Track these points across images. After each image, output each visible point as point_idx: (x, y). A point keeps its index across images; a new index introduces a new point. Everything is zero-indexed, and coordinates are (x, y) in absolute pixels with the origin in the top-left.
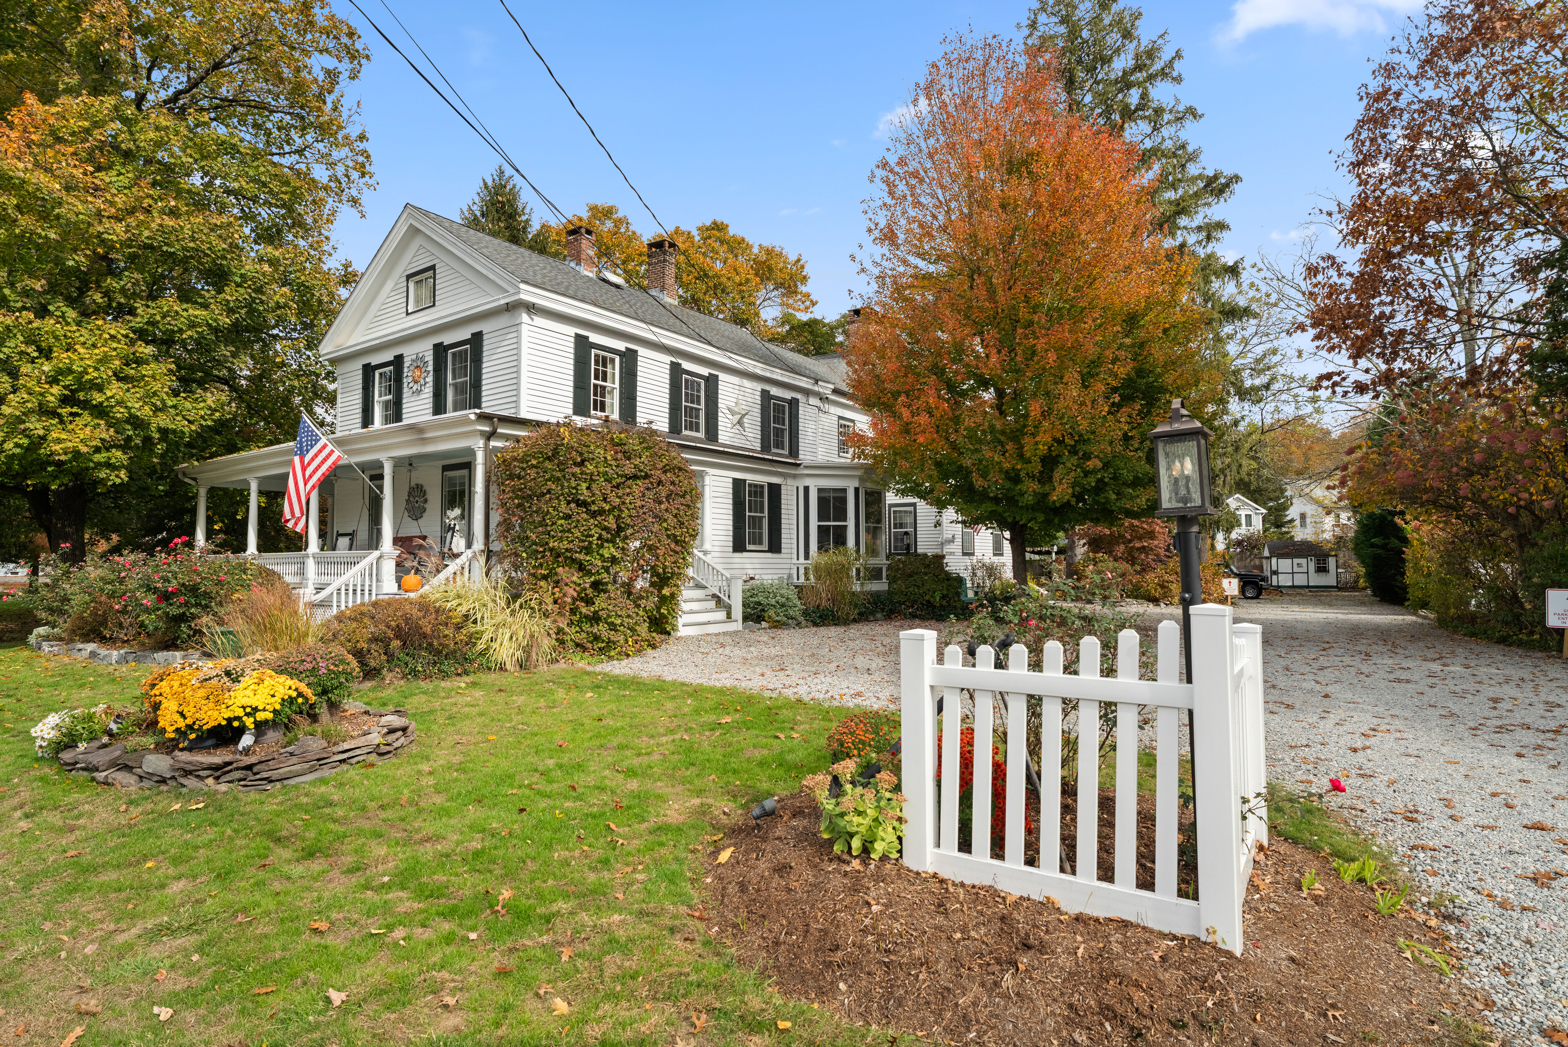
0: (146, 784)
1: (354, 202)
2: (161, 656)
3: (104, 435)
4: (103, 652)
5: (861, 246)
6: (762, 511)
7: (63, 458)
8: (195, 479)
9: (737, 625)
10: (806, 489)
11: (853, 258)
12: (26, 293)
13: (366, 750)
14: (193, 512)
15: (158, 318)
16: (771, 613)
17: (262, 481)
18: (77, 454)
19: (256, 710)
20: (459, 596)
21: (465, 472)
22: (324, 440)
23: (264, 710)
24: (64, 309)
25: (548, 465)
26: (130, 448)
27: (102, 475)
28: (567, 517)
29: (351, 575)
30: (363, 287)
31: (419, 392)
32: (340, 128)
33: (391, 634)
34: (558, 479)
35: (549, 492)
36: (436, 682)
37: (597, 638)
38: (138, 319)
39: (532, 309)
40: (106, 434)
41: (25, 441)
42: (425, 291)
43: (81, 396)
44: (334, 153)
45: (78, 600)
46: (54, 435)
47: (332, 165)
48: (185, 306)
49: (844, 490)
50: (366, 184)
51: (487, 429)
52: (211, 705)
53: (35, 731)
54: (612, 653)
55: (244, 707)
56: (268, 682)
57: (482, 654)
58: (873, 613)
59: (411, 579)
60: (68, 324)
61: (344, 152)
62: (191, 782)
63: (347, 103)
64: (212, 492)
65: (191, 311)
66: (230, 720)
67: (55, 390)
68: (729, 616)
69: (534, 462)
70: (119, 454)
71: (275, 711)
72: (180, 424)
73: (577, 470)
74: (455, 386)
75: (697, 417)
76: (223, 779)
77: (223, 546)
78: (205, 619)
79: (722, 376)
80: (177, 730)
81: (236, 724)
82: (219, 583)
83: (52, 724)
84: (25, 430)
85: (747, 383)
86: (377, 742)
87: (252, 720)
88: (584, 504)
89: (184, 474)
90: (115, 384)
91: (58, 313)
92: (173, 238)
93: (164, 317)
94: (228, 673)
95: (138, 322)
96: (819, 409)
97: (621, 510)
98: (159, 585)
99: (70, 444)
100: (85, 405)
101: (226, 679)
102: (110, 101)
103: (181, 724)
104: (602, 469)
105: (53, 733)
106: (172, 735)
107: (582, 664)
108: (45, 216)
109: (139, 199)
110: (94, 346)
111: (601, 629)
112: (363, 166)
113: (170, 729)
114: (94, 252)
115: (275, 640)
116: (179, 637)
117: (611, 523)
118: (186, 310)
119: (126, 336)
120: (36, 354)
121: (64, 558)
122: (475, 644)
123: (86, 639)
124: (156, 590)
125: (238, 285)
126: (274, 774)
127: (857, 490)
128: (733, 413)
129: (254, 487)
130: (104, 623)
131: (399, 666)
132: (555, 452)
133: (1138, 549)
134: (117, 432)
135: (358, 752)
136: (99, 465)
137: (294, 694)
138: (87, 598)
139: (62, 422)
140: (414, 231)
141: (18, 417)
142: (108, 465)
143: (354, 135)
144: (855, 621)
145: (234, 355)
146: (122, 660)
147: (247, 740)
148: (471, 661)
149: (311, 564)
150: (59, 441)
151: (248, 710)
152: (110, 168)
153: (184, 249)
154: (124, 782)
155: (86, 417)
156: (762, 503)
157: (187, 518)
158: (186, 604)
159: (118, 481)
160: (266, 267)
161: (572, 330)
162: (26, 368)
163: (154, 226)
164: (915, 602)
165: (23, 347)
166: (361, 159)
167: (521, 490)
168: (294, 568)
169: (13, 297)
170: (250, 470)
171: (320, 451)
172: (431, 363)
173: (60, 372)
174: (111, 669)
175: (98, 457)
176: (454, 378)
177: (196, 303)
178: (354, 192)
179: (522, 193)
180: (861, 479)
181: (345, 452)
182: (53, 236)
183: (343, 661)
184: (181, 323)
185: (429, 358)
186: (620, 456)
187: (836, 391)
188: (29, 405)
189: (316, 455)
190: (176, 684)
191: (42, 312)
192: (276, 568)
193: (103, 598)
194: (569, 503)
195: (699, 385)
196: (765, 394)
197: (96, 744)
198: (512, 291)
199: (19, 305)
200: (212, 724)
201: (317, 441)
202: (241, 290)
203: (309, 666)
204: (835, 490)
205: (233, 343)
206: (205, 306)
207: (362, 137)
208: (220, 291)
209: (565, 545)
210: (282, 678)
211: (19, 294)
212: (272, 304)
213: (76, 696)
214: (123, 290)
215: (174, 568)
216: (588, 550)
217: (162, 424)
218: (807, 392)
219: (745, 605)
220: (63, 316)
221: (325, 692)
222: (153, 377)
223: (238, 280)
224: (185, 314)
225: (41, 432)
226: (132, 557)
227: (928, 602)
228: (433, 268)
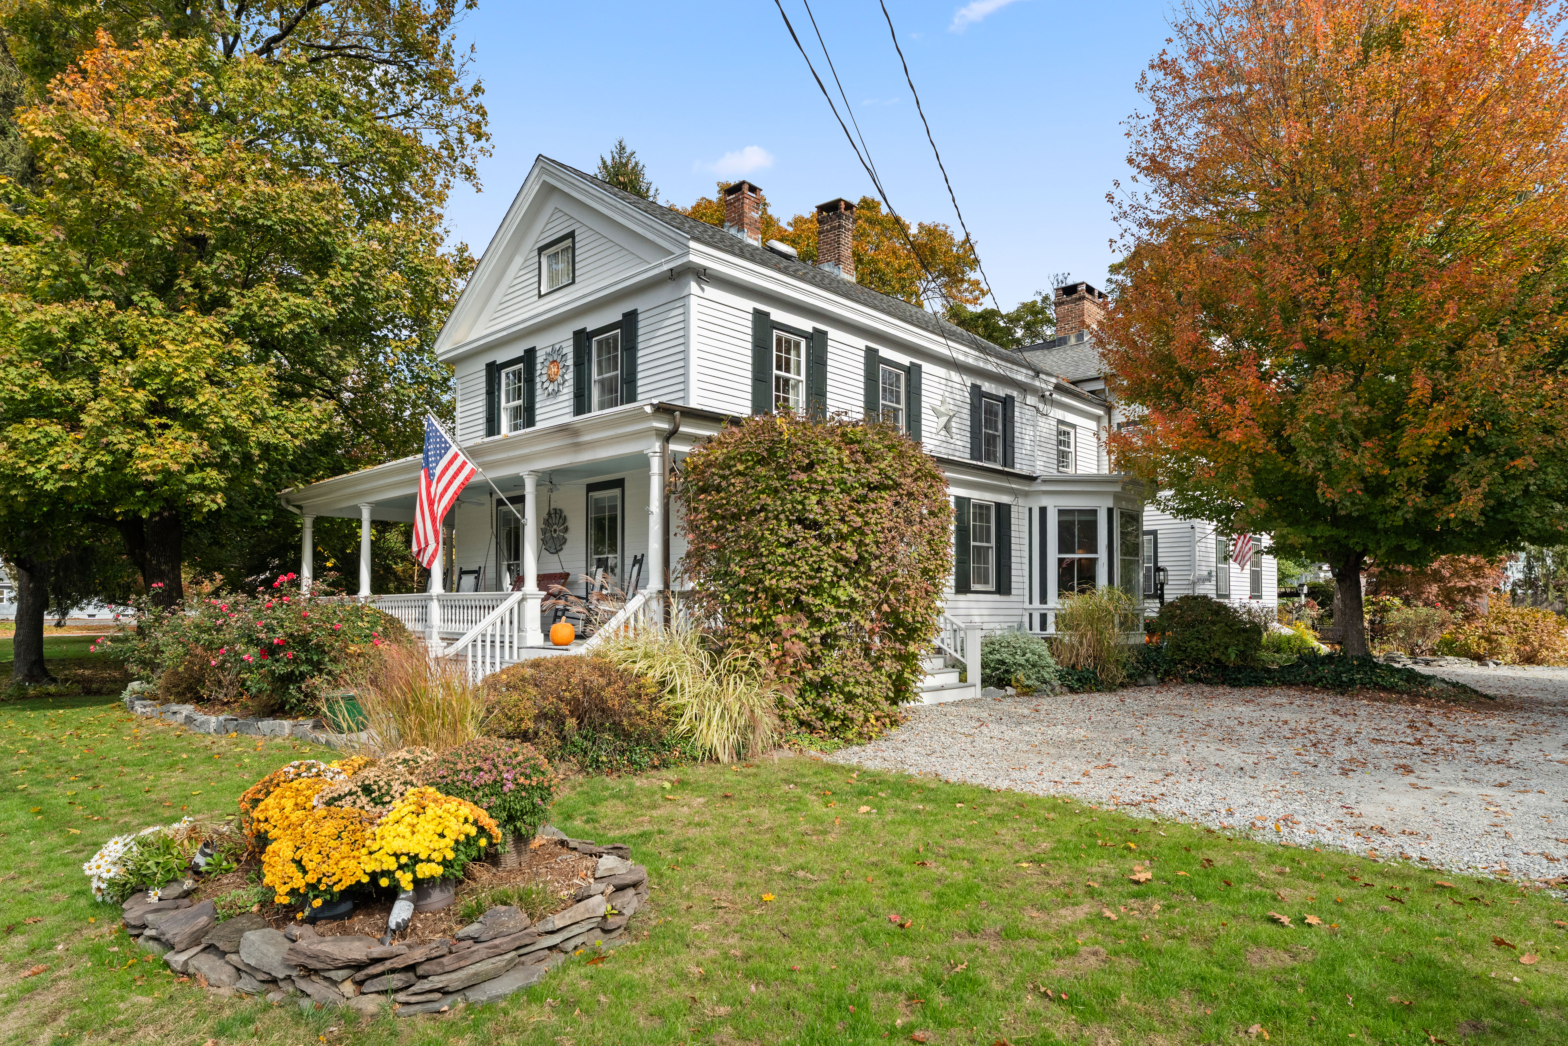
0: (247, 984)
1: (469, 173)
2: (267, 724)
3: (197, 450)
4: (200, 717)
5: (1117, 184)
6: (988, 540)
7: (151, 478)
8: (299, 507)
9: (975, 692)
10: (1043, 511)
11: (1110, 198)
12: (107, 279)
13: (586, 926)
14: (298, 548)
15: (255, 308)
16: (1020, 675)
17: (376, 506)
18: (168, 474)
19: (415, 859)
20: (646, 656)
21: (617, 492)
22: (454, 449)
23: (429, 860)
24: (149, 299)
25: (761, 471)
26: (227, 467)
27: (196, 500)
28: (790, 544)
29: (488, 622)
30: (483, 275)
31: (556, 393)
32: (453, 80)
33: (565, 710)
34: (776, 491)
35: (763, 509)
36: (630, 779)
37: (828, 713)
38: (234, 311)
39: (703, 275)
40: (198, 448)
41: (108, 458)
42: (562, 266)
43: (171, 403)
44: (445, 113)
45: (171, 653)
46: (141, 450)
47: (442, 128)
48: (285, 295)
49: (1094, 512)
50: (481, 150)
51: (665, 426)
52: (345, 849)
53: (89, 868)
54: (850, 735)
55: (397, 856)
56: (432, 810)
57: (686, 737)
58: (1142, 675)
59: (563, 629)
60: (153, 316)
61: (457, 111)
62: (316, 988)
63: (459, 50)
64: (318, 521)
65: (291, 299)
66: (374, 876)
67: (141, 395)
68: (963, 679)
69: (741, 467)
70: (214, 473)
71: (445, 863)
72: (282, 438)
73: (804, 477)
74: (602, 382)
75: (896, 418)
76: (368, 987)
77: (335, 587)
78: (317, 681)
79: (927, 367)
80: (293, 892)
81: (384, 882)
82: (334, 633)
83: (115, 856)
84: (108, 444)
85: (955, 376)
86: (601, 912)
87: (409, 876)
88: (815, 525)
89: (288, 502)
90: (209, 388)
91: (143, 304)
92: (269, 208)
93: (261, 307)
94: (367, 790)
95: (233, 315)
96: (1038, 410)
97: (863, 534)
98: (262, 636)
99: (158, 461)
100: (175, 414)
101: (364, 800)
102: (194, 44)
103: (299, 882)
104: (836, 476)
105: (114, 870)
106: (286, 900)
107: (813, 752)
108: (123, 181)
109: (230, 164)
110: (184, 342)
111: (834, 701)
112: (478, 125)
113: (283, 890)
114: (181, 229)
115: (422, 725)
116: (287, 702)
117: (850, 551)
118: (286, 299)
119: (220, 331)
120: (118, 353)
121: (157, 600)
122: (675, 724)
123: (182, 699)
124: (258, 642)
125: (345, 268)
126: (453, 980)
127: (1110, 511)
128: (938, 414)
129: (366, 516)
130: (200, 681)
131: (574, 754)
132: (771, 451)
133: (1461, 590)
134: (212, 447)
135: (576, 930)
136: (192, 487)
137: (473, 831)
138: (181, 649)
139: (149, 435)
140: (548, 191)
141: (99, 428)
142: (202, 487)
143: (467, 90)
144: (1123, 686)
145: (341, 356)
146: (223, 729)
147: (401, 911)
148: (670, 748)
149: (435, 609)
150: (145, 457)
151: (404, 860)
152: (197, 127)
153: (282, 221)
154: (213, 977)
155: (177, 429)
156: (988, 529)
157: (292, 555)
158: (295, 660)
159: (214, 507)
160: (375, 245)
161: (750, 305)
162: (109, 370)
163: (248, 193)
164: (1197, 660)
165: (104, 345)
166: (476, 117)
167: (720, 506)
168: (414, 613)
169: (92, 285)
170: (362, 494)
171: (451, 462)
172: (571, 356)
173: (147, 374)
174: (208, 741)
175: (191, 478)
176: (600, 373)
177: (297, 290)
178: (468, 161)
179: (646, 171)
180: (1117, 497)
181: (480, 465)
182: (133, 206)
183: (536, 769)
184: (282, 313)
185: (569, 349)
186: (859, 457)
187: (1058, 388)
188: (112, 414)
189: (446, 469)
190: (289, 804)
191: (126, 303)
192: (396, 613)
193: (199, 651)
194: (790, 523)
195: (898, 376)
196: (976, 391)
197: (175, 890)
198: (678, 252)
199: (99, 293)
200: (347, 882)
201: (447, 449)
202: (348, 274)
203: (487, 778)
204: (1081, 512)
205: (339, 342)
206: (307, 293)
207: (477, 90)
208: (323, 275)
209: (787, 583)
210: (453, 803)
211: (98, 281)
212: (382, 293)
213: (165, 782)
214: (216, 277)
215: (279, 613)
216: (817, 591)
217: (262, 438)
218: (1024, 388)
219: (985, 665)
220: (149, 308)
221: (511, 819)
222: (251, 379)
223: (343, 260)
224: (285, 304)
225: (126, 447)
226: (231, 599)
227: (1217, 660)
228: (571, 235)
